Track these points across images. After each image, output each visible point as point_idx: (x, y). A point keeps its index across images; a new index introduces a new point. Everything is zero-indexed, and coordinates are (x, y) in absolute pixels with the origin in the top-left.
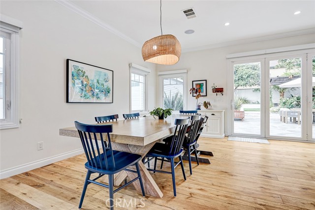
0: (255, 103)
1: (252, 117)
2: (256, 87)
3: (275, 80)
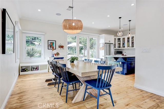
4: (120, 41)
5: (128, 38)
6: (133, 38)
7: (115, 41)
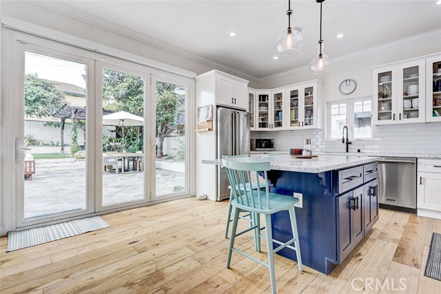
0: (48, 145)
1: (46, 169)
2: (50, 119)
3: (81, 112)
4: (267, 105)
5: (294, 95)
6: (308, 92)
7: (250, 102)
